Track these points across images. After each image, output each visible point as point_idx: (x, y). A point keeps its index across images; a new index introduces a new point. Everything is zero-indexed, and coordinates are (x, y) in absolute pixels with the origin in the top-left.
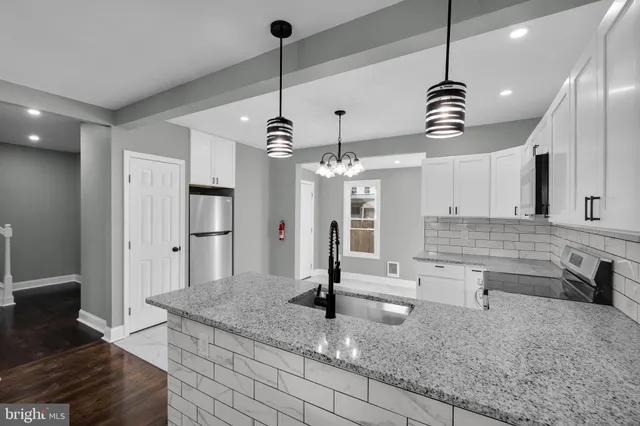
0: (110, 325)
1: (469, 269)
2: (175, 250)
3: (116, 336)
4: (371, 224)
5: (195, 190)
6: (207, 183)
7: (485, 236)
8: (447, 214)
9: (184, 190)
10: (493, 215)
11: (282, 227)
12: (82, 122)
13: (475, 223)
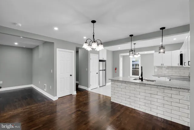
0: (88, 87)
1: (167, 78)
2: (97, 73)
3: (89, 89)
4: (138, 69)
5: (100, 61)
6: (102, 59)
7: (171, 70)
8: (161, 65)
9: (98, 61)
10: (173, 66)
11: (116, 69)
12: (79, 48)
13: (168, 68)
